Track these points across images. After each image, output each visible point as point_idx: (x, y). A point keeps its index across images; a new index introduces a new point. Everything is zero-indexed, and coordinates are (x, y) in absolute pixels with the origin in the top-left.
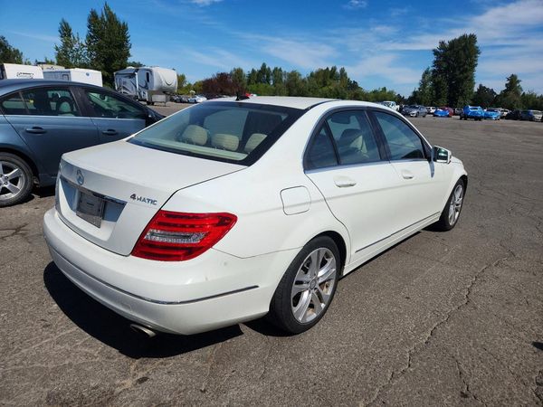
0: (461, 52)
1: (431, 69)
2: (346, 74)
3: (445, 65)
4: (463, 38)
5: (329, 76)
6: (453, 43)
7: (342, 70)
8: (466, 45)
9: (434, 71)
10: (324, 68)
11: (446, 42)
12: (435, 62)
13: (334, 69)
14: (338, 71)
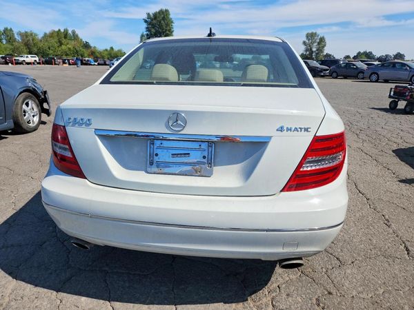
0: (162, 22)
1: (145, 33)
2: (77, 36)
3: (153, 30)
4: (161, 12)
5: (63, 36)
6: (155, 15)
7: (74, 32)
8: (164, 17)
9: (147, 35)
10: (57, 30)
11: (151, 14)
12: (147, 28)
13: (66, 31)
14: (70, 32)
